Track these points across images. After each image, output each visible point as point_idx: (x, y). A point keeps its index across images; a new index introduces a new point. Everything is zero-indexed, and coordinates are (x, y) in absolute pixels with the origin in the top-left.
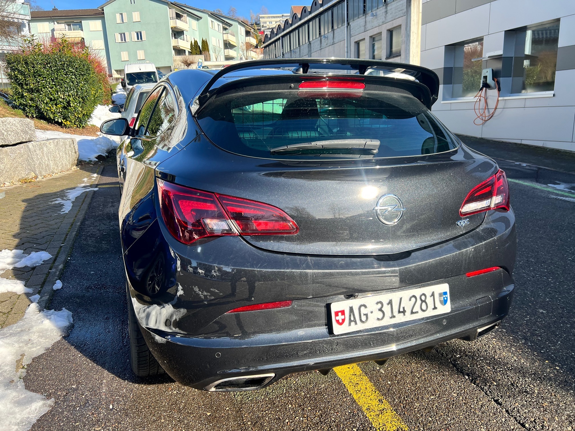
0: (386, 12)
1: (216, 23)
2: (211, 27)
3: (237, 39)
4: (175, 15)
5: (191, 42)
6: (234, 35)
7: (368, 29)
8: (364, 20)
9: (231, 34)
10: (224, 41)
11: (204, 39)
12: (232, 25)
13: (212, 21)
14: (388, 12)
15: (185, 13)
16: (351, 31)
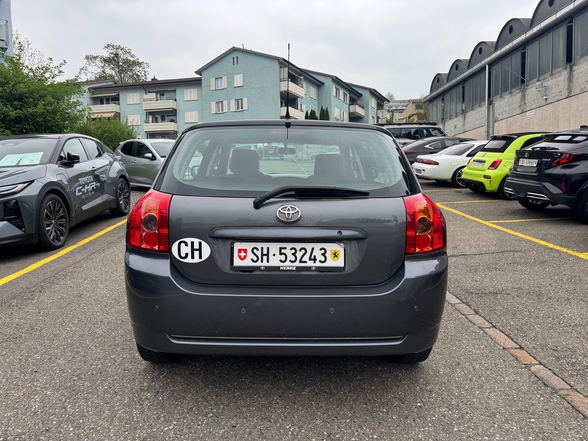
1: (341, 92)
2: (334, 95)
3: (367, 113)
4: (286, 76)
5: (307, 112)
6: (363, 108)
9: (360, 106)
10: (350, 114)
11: (325, 108)
12: (361, 95)
13: (337, 89)
15: (300, 75)
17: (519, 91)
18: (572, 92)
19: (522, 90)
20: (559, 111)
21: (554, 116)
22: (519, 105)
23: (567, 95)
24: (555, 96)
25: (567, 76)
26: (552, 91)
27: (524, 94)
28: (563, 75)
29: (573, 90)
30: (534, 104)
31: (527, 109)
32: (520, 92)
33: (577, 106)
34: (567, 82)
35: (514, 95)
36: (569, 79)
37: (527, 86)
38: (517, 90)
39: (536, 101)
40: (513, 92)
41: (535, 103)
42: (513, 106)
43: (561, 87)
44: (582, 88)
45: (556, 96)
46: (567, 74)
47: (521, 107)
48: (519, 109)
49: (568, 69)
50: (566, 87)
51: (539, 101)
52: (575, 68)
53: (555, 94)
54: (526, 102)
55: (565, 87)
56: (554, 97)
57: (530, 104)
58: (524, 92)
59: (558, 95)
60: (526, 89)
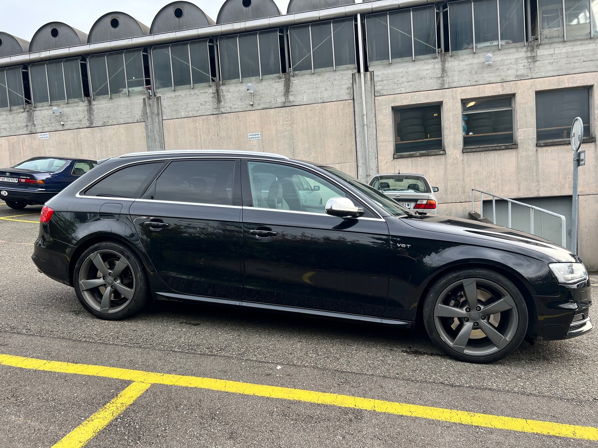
0: (534, 59)
7: (455, 85)
8: (438, 66)
14: (538, 58)
16: (378, 84)
17: (23, 110)
18: (94, 124)
19: (27, 110)
20: (81, 138)
21: (76, 142)
22: (25, 125)
23: (88, 125)
24: (74, 124)
25: (86, 108)
26: (69, 118)
27: (31, 115)
28: (80, 107)
29: (95, 122)
30: (47, 127)
31: (38, 131)
32: (24, 112)
33: (101, 136)
34: (86, 113)
35: (16, 113)
36: (89, 111)
37: (35, 107)
38: (20, 109)
39: (50, 125)
40: (14, 110)
41: (49, 126)
42: (16, 125)
43: (81, 116)
44: (105, 122)
45: (76, 124)
46: (85, 106)
47: (29, 128)
48: (25, 129)
49: (86, 102)
50: (87, 118)
51: (53, 125)
52: (94, 103)
53: (74, 122)
54: (35, 123)
55: (85, 117)
56: (72, 124)
57: (42, 126)
58: (31, 113)
59: (78, 124)
60: (34, 111)
